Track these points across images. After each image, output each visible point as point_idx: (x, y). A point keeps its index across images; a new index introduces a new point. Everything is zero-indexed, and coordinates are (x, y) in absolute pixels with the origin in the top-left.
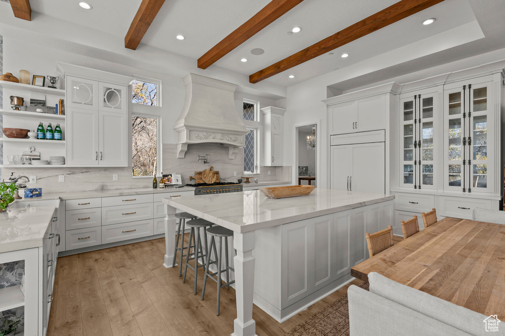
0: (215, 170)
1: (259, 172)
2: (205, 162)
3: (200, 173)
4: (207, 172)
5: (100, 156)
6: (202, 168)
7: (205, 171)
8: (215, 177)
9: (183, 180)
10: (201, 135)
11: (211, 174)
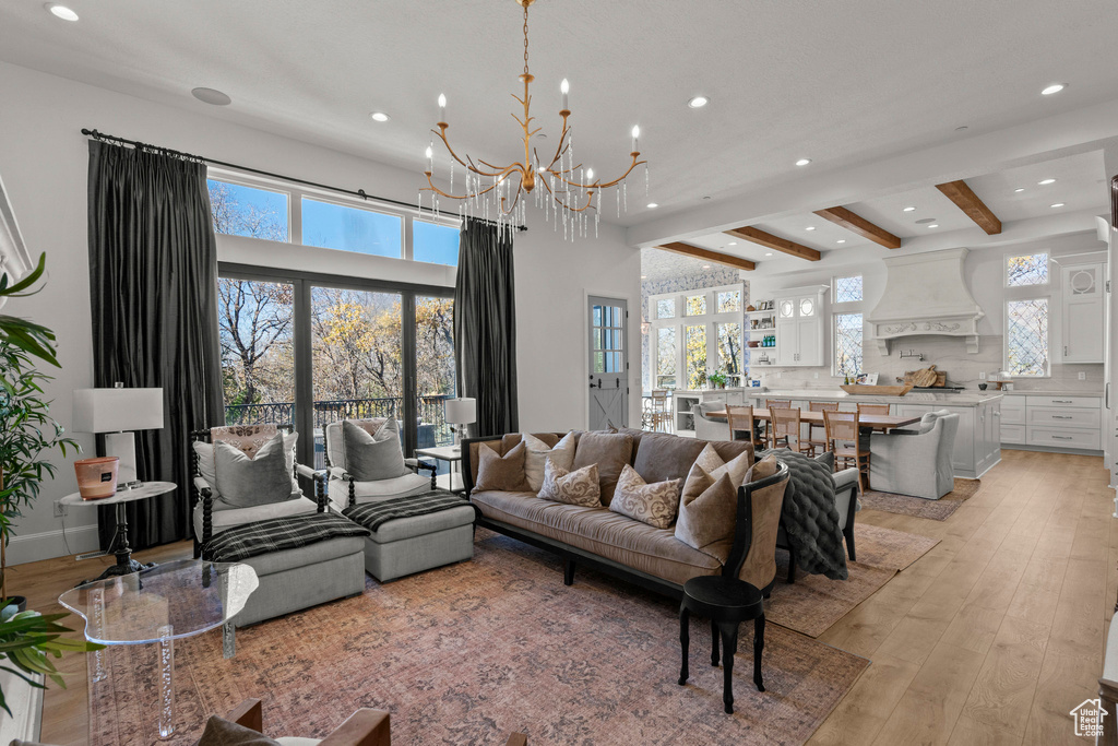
0: (939, 370)
1: (1049, 374)
2: (921, 360)
3: (912, 374)
4: (923, 372)
5: (797, 357)
6: (916, 366)
7: (919, 371)
8: (934, 379)
9: (881, 380)
10: (893, 328)
11: (928, 376)
